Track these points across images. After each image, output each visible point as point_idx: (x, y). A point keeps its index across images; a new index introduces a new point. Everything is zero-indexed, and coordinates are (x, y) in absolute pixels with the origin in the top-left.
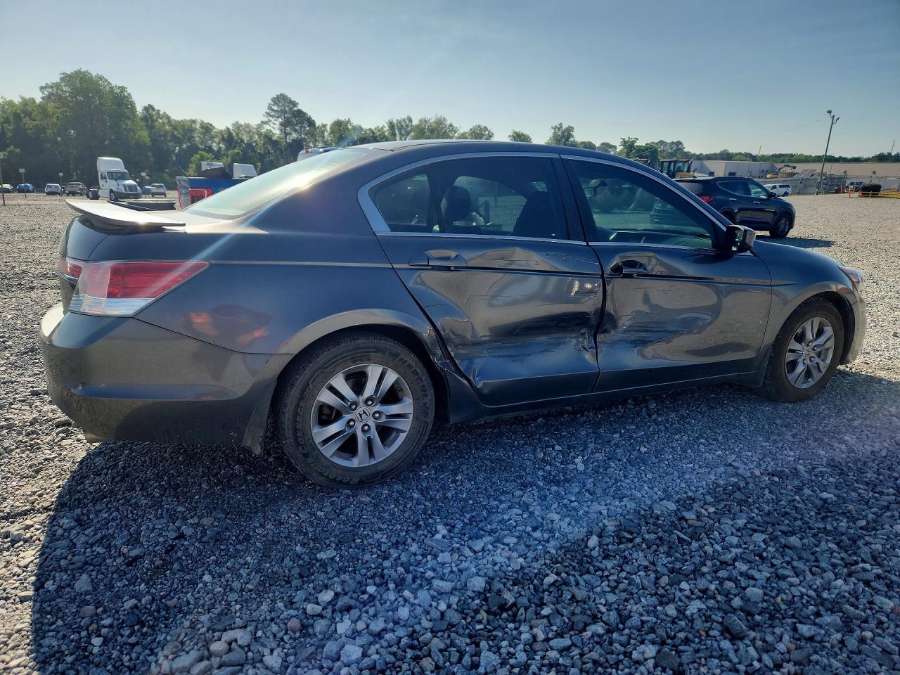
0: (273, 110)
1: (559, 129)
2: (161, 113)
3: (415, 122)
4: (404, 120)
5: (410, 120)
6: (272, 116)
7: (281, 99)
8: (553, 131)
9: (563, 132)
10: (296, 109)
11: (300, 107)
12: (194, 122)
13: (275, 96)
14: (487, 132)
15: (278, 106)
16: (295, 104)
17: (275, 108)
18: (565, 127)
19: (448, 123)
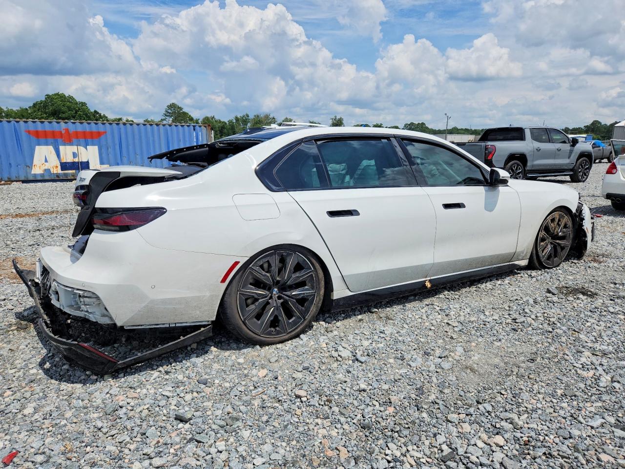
0: (168, 112)
2: (102, 115)
3: (251, 117)
4: (244, 116)
5: (248, 116)
6: (168, 116)
7: (172, 106)
8: (331, 121)
9: (337, 122)
10: (182, 111)
11: (184, 110)
13: (169, 105)
16: (181, 109)
17: (170, 111)
18: (338, 117)
19: (271, 116)
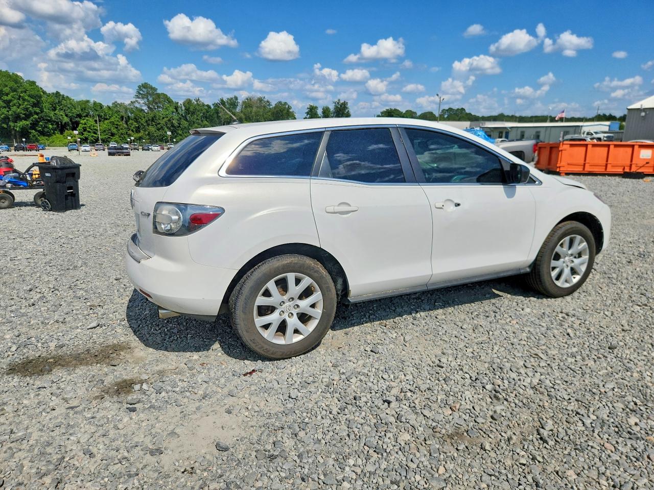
0: (140, 93)
1: (338, 103)
2: (65, 96)
3: (241, 100)
4: (232, 98)
5: (237, 98)
6: (139, 98)
7: (145, 86)
8: (334, 104)
9: (341, 106)
10: (156, 92)
11: (159, 91)
12: (88, 101)
13: (141, 85)
14: (287, 106)
15: (143, 91)
16: (155, 89)
18: (342, 102)
